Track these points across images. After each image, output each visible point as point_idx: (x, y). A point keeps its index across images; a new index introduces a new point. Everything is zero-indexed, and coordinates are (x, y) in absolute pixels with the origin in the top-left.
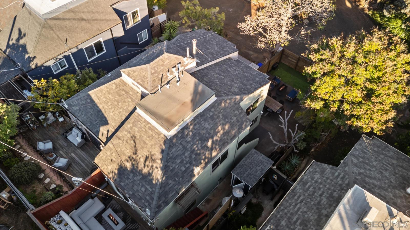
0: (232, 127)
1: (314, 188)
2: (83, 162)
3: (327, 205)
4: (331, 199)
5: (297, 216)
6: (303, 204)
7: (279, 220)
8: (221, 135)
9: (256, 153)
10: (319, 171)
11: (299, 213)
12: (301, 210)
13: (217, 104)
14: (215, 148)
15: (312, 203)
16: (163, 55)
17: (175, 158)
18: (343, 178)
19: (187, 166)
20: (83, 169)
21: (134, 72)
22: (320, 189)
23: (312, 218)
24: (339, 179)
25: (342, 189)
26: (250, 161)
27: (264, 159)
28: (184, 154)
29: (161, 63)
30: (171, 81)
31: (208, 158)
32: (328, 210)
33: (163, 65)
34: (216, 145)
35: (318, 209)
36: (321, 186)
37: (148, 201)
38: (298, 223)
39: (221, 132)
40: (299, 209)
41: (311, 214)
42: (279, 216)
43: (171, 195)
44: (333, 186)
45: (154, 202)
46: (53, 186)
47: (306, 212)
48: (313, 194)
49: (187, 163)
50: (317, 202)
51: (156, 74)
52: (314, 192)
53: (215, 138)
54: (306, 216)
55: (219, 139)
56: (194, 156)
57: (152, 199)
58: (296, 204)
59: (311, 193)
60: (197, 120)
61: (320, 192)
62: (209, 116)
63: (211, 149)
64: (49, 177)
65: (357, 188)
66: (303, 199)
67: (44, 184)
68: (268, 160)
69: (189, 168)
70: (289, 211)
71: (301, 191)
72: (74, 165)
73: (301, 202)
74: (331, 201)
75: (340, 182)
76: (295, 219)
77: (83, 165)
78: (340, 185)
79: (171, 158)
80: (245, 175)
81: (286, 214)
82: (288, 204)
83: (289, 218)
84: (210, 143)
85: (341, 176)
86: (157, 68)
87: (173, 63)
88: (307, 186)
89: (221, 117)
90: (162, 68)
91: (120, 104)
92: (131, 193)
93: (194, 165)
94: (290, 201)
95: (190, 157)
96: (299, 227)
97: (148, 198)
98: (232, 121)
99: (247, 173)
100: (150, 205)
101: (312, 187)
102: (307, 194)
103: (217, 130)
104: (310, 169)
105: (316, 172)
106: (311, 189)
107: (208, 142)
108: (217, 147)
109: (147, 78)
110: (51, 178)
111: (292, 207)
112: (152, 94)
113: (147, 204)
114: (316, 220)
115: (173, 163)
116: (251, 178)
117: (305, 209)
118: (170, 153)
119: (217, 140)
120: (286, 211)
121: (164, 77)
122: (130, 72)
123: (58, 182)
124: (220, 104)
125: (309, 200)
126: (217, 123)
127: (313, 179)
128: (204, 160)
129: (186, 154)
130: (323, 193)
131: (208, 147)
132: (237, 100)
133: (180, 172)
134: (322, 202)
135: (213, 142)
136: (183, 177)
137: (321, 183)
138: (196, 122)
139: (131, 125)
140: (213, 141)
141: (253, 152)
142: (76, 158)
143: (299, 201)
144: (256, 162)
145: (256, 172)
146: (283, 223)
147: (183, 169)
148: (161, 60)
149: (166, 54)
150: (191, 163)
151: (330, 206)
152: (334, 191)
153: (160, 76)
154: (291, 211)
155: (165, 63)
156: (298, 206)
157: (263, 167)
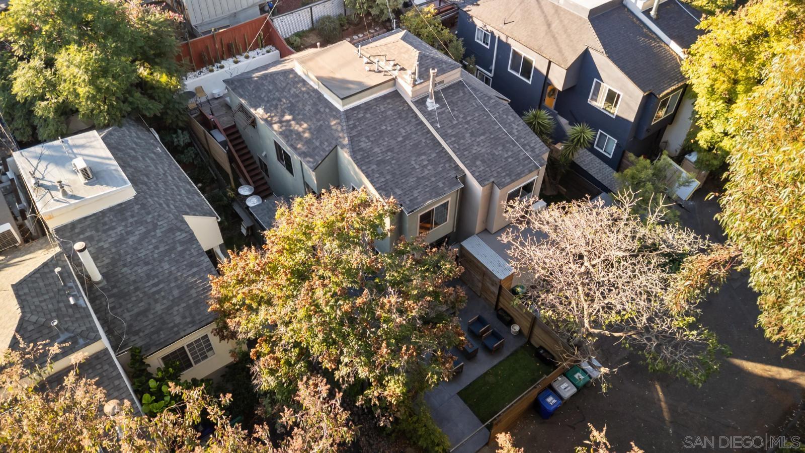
0: (308, 142)
8: (297, 130)
13: (334, 113)
14: (282, 126)
31: (272, 120)
34: (286, 126)
39: (300, 129)
49: (268, 97)
53: (293, 123)
55: (292, 128)
56: (274, 103)
62: (319, 107)
63: (280, 122)
84: (288, 117)
87: (404, 62)
89: (319, 124)
93: (265, 106)
95: (274, 99)
98: (314, 141)
103: (302, 122)
107: (289, 115)
108: (284, 128)
119: (290, 126)
124: (335, 117)
126: (311, 120)
128: (269, 117)
129: (277, 93)
131: (283, 116)
132: (341, 140)
135: (288, 121)
136: (255, 97)
138: (312, 93)
140: (290, 121)
147: (263, 95)
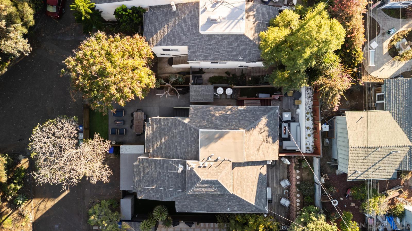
1: (207, 51)
2: (273, 176)
3: (215, 39)
4: (211, 39)
5: (228, 49)
6: (219, 51)
7: (234, 56)
9: (191, 98)
10: (194, 54)
11: (226, 49)
12: (224, 49)
13: (203, 127)
15: (217, 46)
16: (204, 179)
17: (248, 120)
18: (194, 40)
19: (244, 114)
20: (276, 172)
21: (227, 184)
22: (206, 48)
23: (226, 42)
24: (196, 42)
25: (202, 37)
26: (199, 97)
27: (192, 92)
28: (242, 119)
29: (210, 176)
30: (214, 160)
32: (218, 38)
33: (210, 173)
35: (219, 42)
36: (204, 48)
37: (274, 115)
38: (232, 46)
40: (223, 51)
41: (224, 44)
42: (232, 58)
43: (262, 109)
44: (202, 43)
45: (272, 112)
46: (298, 171)
47: (224, 46)
48: (212, 49)
49: (244, 115)
50: (215, 45)
51: (218, 170)
52: (210, 49)
54: (226, 45)
57: (271, 114)
58: (221, 53)
59: (211, 50)
60: (221, 127)
61: (209, 46)
62: (213, 125)
64: (296, 179)
65: (202, 30)
66: (216, 52)
67: (301, 177)
68: (191, 89)
69: (244, 112)
70: (227, 55)
71: (212, 56)
72: (279, 178)
73: (219, 52)
74: (212, 39)
75: (198, 40)
76: (230, 49)
77: (275, 175)
78: (200, 39)
79: (250, 122)
80: (210, 94)
81: (229, 55)
82: (223, 57)
83: (231, 52)
85: (193, 42)
86: (215, 174)
87: (202, 170)
88: (208, 55)
90: (212, 172)
91: (244, 177)
92: (276, 127)
94: (221, 57)
95: (240, 116)
96: (234, 45)
97: (272, 117)
99: (208, 94)
100: (274, 113)
101: (207, 52)
102: (213, 52)
104: (195, 60)
105: (196, 56)
106: (209, 52)
109: (225, 173)
110: (296, 178)
111: (224, 55)
112: (231, 162)
113: (275, 115)
114: (226, 40)
115: (251, 120)
116: (209, 90)
117: (222, 48)
118: (249, 124)
120: (227, 56)
121: (216, 166)
122: (228, 187)
123: (294, 172)
124: (200, 126)
125: (216, 49)
127: (201, 55)
129: (241, 118)
130: (208, 45)
133: (250, 114)
134: (214, 42)
136: (251, 111)
137: (203, 49)
139: (252, 157)
141: (192, 100)
142: (275, 182)
143: (219, 53)
144: (198, 94)
145: (203, 90)
146: (235, 53)
147: (247, 114)
148: (208, 177)
149: (202, 179)
150: (242, 113)
151: (215, 38)
152: (205, 40)
153: (217, 168)
154: (226, 53)
155: (207, 173)
156: (222, 52)
157: (198, 88)
